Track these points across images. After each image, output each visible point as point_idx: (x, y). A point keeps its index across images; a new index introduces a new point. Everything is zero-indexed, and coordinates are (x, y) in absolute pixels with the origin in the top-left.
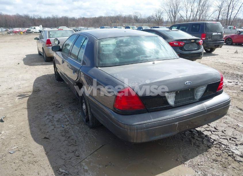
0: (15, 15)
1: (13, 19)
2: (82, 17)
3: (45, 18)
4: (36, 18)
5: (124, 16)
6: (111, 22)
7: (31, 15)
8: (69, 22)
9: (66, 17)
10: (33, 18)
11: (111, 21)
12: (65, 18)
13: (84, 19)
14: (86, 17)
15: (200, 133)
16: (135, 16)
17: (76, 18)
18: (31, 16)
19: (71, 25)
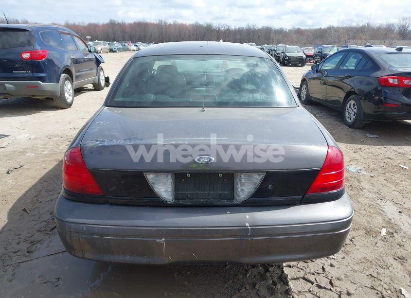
0: (193, 25)
1: (189, 31)
2: (297, 27)
3: (235, 29)
4: (222, 29)
5: (378, 25)
6: (346, 38)
7: (216, 24)
8: (272, 36)
9: (268, 27)
10: (217, 29)
11: (348, 35)
12: (266, 29)
13: (299, 32)
14: (303, 28)
15: (284, 279)
16: (403, 26)
17: (285, 30)
18: (215, 26)
19: (274, 42)
